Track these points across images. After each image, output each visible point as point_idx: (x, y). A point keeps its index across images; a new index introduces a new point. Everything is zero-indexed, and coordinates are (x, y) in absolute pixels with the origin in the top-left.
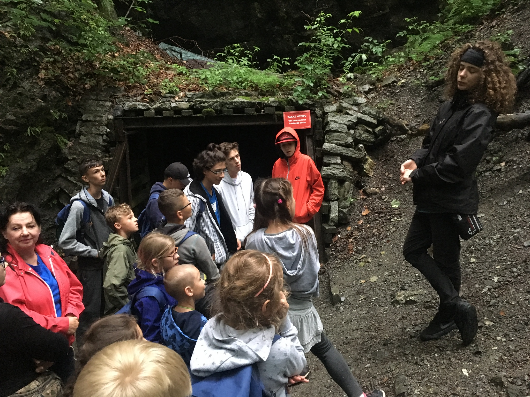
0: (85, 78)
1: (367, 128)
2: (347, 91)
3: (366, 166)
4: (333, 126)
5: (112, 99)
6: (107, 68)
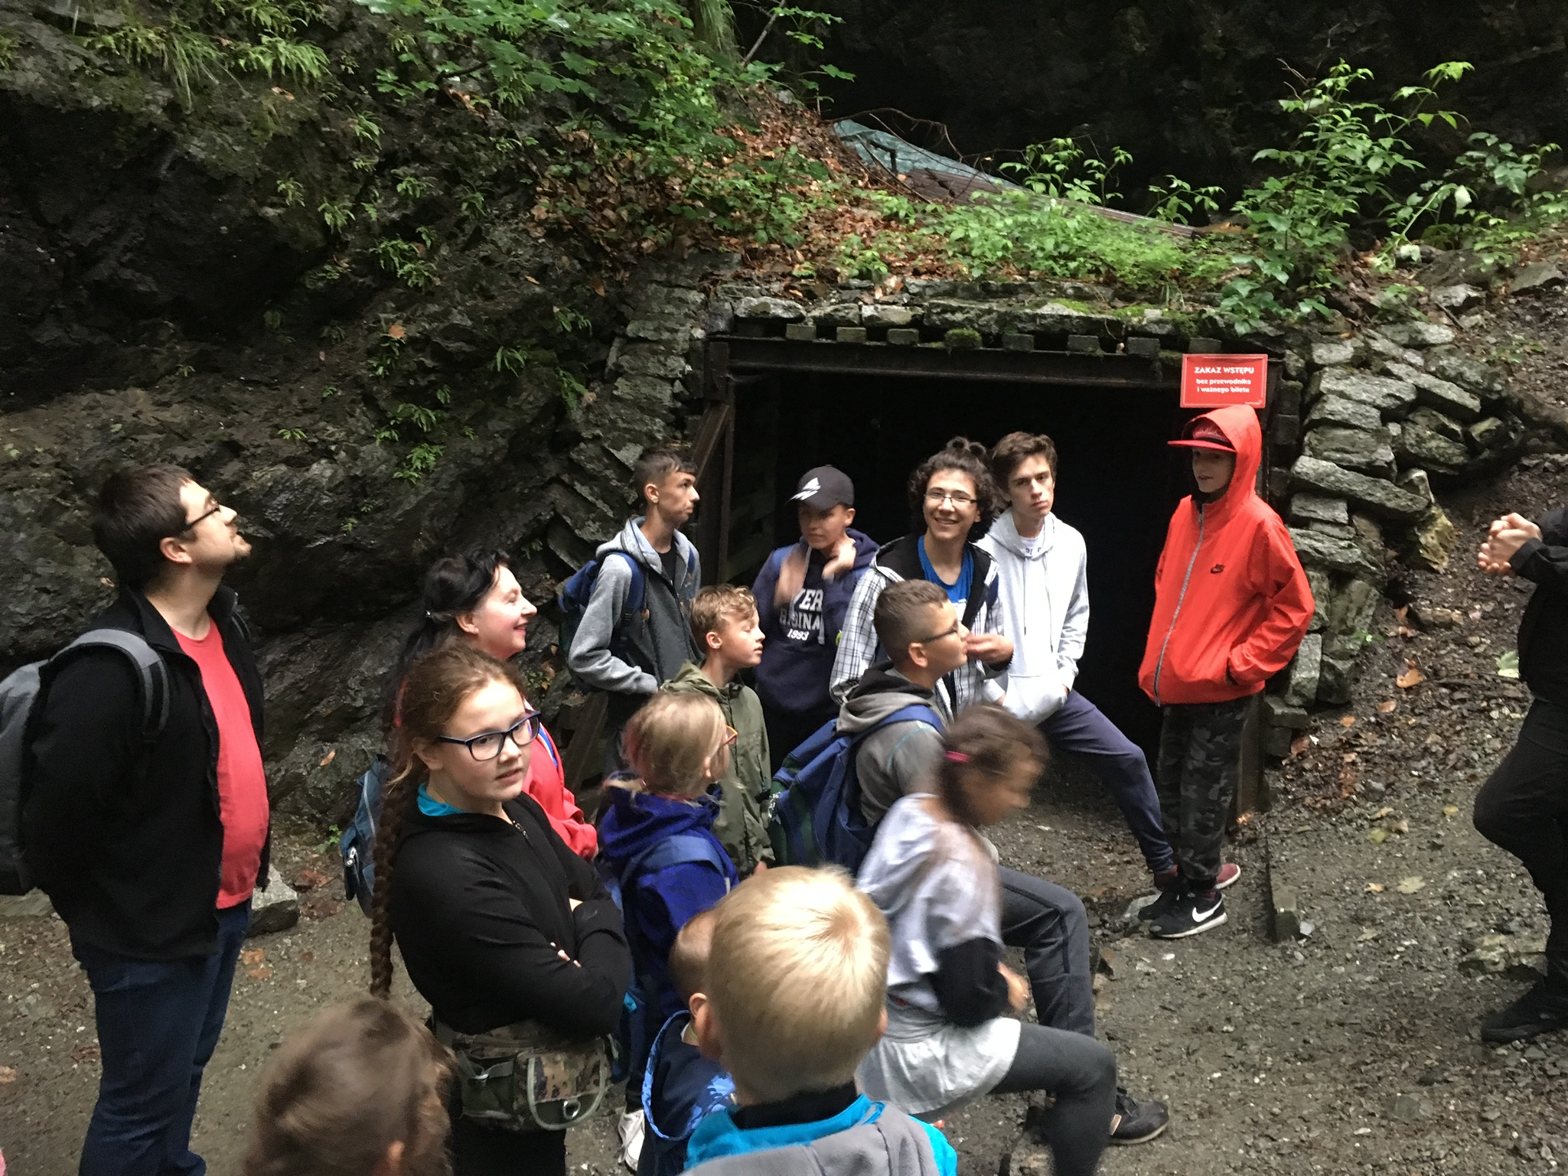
0: (643, 222)
1: (1446, 421)
2: (1395, 301)
3: (1428, 538)
4: (1335, 407)
5: (706, 284)
6: (701, 198)
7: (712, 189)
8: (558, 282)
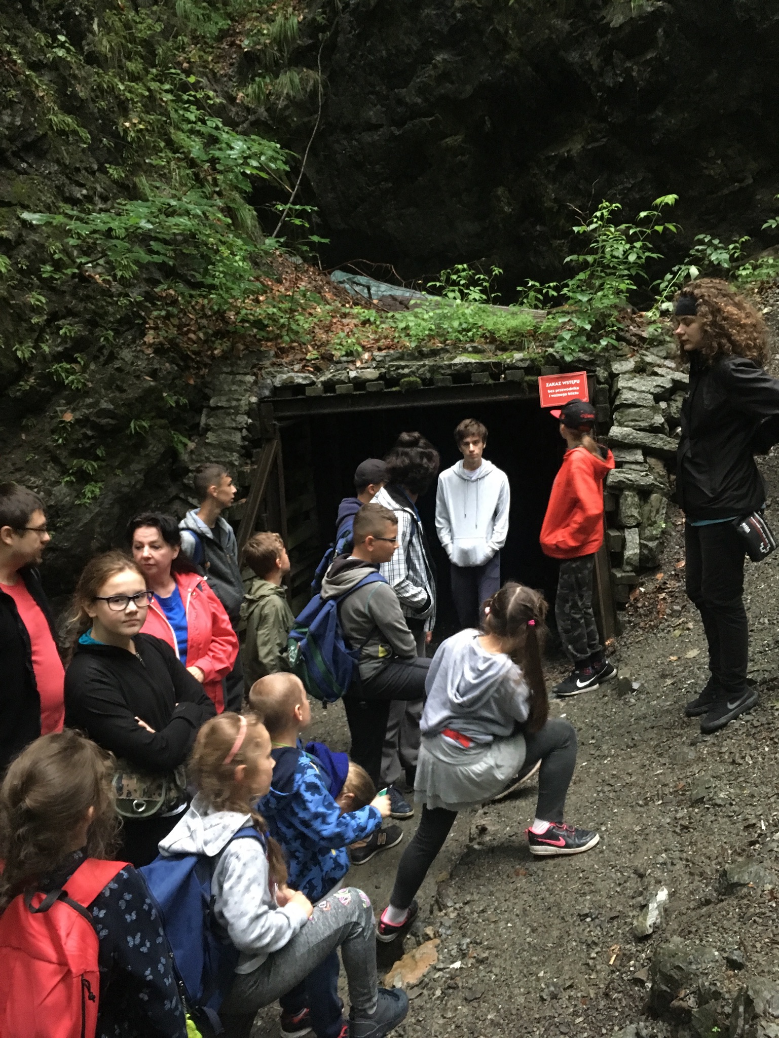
0: (213, 339)
2: (656, 333)
4: (627, 396)
5: (255, 370)
6: (248, 321)
7: (253, 315)
8: (164, 378)
